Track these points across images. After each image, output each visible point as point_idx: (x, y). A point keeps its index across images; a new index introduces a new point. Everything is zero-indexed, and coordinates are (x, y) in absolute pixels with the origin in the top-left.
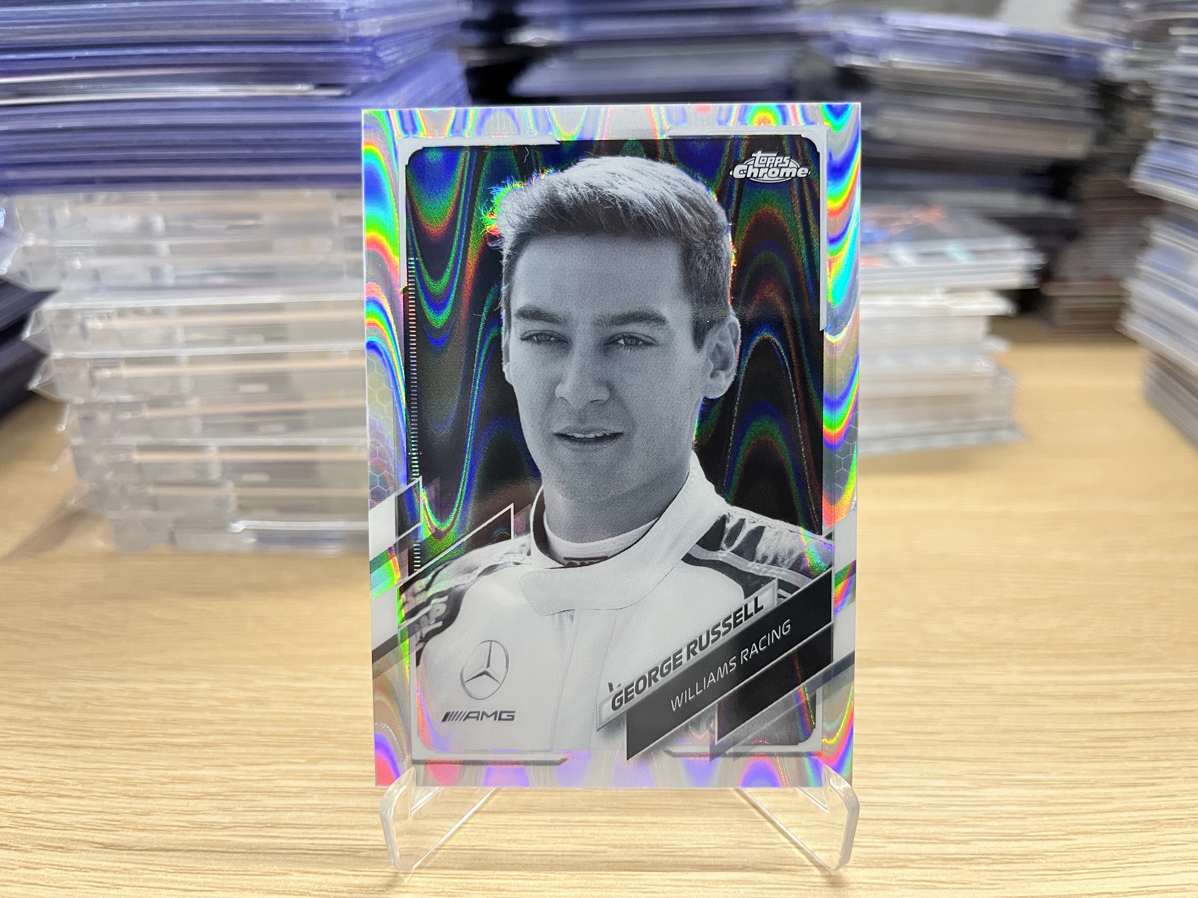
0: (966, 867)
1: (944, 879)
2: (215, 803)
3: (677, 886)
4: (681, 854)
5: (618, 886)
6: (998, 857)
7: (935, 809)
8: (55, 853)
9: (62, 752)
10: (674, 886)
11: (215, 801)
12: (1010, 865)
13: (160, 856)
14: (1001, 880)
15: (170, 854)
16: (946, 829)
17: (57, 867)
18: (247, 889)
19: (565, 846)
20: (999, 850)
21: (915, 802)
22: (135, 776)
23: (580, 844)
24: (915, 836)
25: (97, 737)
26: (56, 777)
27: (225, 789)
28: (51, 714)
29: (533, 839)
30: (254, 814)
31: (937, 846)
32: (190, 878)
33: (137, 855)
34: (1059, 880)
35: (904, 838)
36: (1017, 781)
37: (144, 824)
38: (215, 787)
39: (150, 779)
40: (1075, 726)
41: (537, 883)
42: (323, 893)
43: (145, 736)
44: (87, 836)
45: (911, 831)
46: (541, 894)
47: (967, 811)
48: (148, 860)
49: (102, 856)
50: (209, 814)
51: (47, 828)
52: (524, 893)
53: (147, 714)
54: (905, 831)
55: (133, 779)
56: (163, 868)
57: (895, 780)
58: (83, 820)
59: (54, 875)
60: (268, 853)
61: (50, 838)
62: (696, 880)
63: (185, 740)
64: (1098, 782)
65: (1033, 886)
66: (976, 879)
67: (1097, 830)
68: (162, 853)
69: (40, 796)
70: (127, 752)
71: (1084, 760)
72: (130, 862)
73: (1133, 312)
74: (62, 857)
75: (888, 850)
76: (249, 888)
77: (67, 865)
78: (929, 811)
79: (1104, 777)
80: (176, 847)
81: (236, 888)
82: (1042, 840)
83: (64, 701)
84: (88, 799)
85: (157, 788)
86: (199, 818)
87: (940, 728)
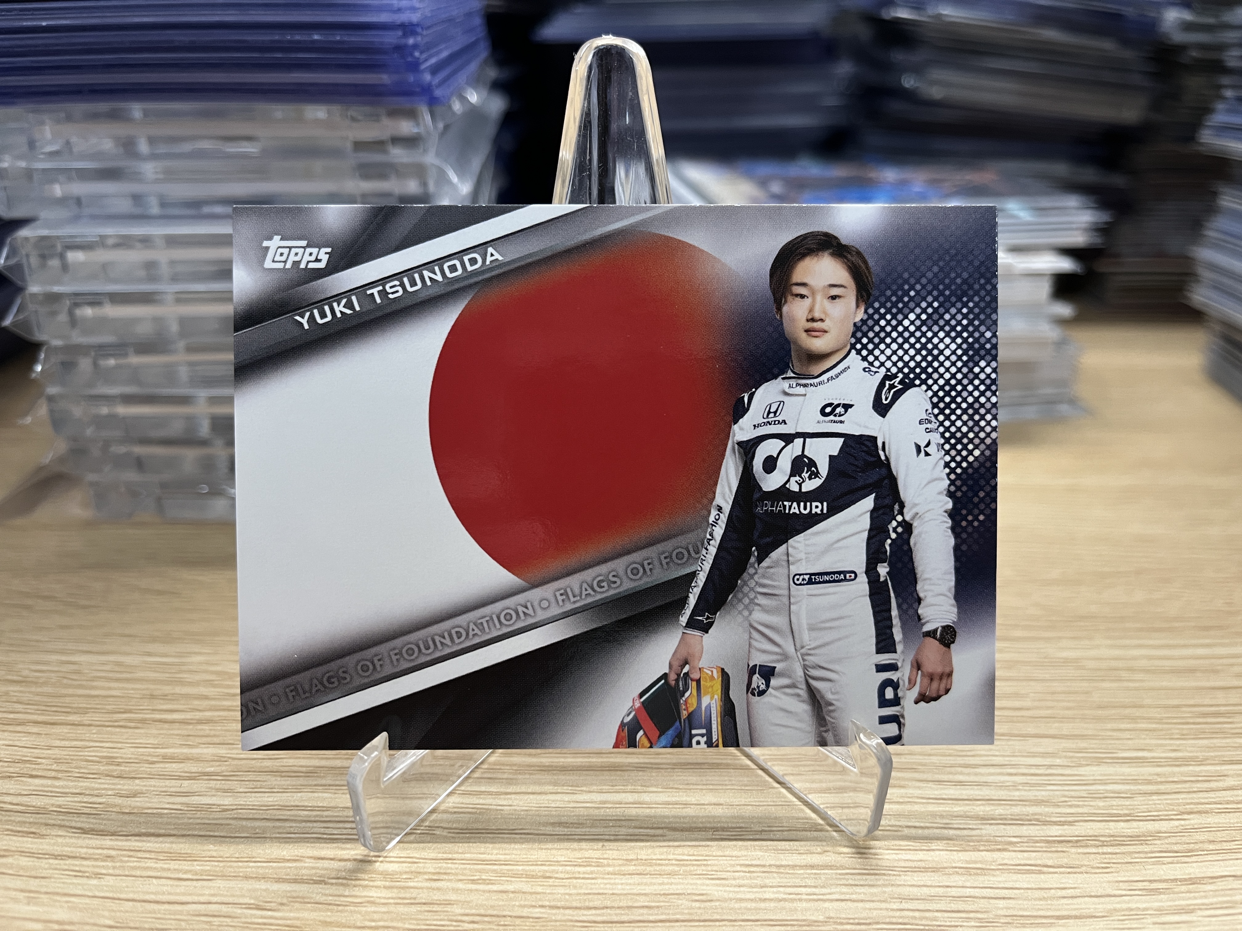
0: (1073, 850)
1: (1050, 863)
2: (212, 784)
3: (749, 872)
6: (1108, 839)
7: (1032, 788)
8: (25, 839)
9: (35, 730)
10: (745, 872)
11: (212, 782)
12: (1122, 848)
13: (149, 842)
14: (1114, 863)
15: (161, 839)
16: (1047, 809)
17: (28, 855)
18: (252, 878)
19: (617, 829)
20: (1107, 831)
21: (1007, 781)
22: (118, 755)
23: (635, 827)
24: (1013, 817)
25: (75, 713)
26: (28, 756)
27: (224, 768)
28: (21, 689)
29: (580, 821)
30: (257, 795)
31: (1038, 827)
32: (185, 866)
33: (122, 840)
34: (1177, 863)
35: (1001, 819)
36: (1118, 758)
37: (130, 807)
38: (212, 766)
39: (136, 759)
40: (1176, 702)
41: (588, 869)
42: (340, 881)
43: (130, 711)
44: (63, 820)
45: (1008, 812)
46: (593, 881)
47: (1068, 790)
48: (134, 846)
49: (80, 842)
50: (206, 795)
51: (16, 812)
52: (575, 881)
53: (133, 689)
54: (1002, 812)
55: (116, 758)
56: (153, 855)
57: (986, 758)
58: (58, 803)
59: (24, 864)
60: (276, 838)
61: (19, 822)
62: (770, 866)
63: (176, 716)
64: (1206, 759)
65: (1148, 869)
66: (1086, 863)
67: (1211, 809)
68: (152, 839)
69: (9, 777)
70: (109, 729)
71: (1189, 737)
72: (114, 849)
73: (1198, 281)
74: (36, 843)
75: (984, 832)
76: (254, 876)
77: (40, 852)
78: (1025, 790)
79: (1212, 754)
80: (168, 832)
81: (239, 876)
82: (1154, 820)
83: (36, 674)
84: (65, 780)
85: (145, 767)
86: (195, 800)
87: (1027, 703)
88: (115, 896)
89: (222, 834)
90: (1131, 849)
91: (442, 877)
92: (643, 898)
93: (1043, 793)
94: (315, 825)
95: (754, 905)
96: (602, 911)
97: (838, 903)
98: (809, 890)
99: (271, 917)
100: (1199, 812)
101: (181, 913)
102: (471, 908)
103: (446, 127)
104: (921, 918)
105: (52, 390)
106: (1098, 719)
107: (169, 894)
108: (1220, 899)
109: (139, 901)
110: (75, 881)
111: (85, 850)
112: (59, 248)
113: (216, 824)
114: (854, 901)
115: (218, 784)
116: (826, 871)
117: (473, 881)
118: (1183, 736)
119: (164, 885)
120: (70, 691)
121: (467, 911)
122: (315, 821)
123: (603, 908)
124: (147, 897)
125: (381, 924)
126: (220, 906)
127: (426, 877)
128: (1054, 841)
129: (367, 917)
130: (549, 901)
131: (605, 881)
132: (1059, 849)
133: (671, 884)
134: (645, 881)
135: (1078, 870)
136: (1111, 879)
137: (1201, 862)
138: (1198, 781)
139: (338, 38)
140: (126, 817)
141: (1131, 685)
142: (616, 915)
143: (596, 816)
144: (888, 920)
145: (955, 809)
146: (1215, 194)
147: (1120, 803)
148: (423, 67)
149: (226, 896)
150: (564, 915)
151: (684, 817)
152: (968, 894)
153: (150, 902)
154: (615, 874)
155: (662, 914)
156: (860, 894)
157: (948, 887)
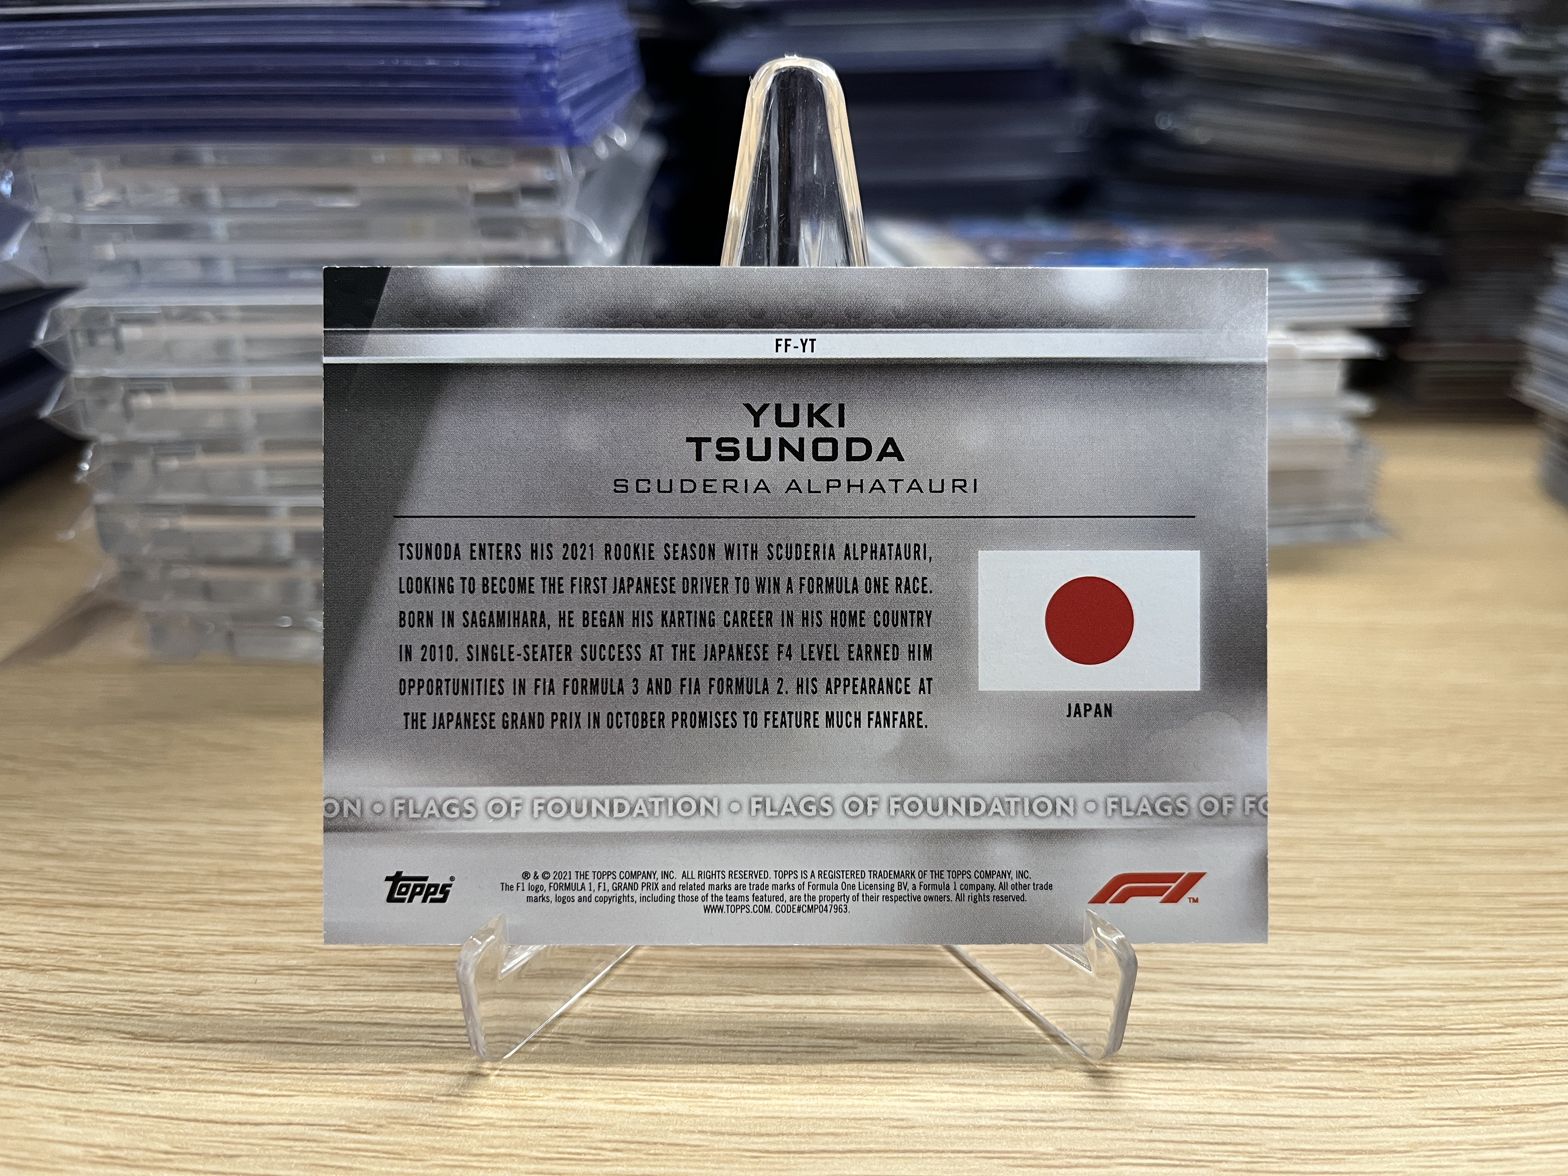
0: (1369, 1070)
1: (1340, 1085)
2: (295, 980)
3: (961, 1093)
4: (963, 1050)
5: (876, 1092)
6: (1412, 1057)
7: (1317, 994)
8: (61, 1046)
9: (75, 913)
10: (956, 1093)
11: (294, 977)
12: (1430, 1067)
13: (216, 1049)
14: (1419, 1086)
15: (230, 1046)
16: (1336, 1020)
17: (66, 1064)
18: (343, 1094)
19: (797, 1039)
20: (1412, 1047)
21: (1286, 985)
22: (179, 944)
23: (819, 1037)
24: (1293, 1029)
25: (125, 893)
26: (66, 945)
27: (309, 961)
28: (60, 864)
29: (751, 1029)
30: (350, 993)
31: (1324, 1042)
32: (260, 1078)
33: (181, 1048)
34: (1500, 1087)
35: (1278, 1031)
36: (1426, 958)
37: (192, 1006)
38: (294, 959)
39: (201, 948)
40: (1499, 890)
41: (760, 1087)
42: (452, 1098)
43: (193, 892)
44: (110, 1023)
45: (1287, 1023)
46: (766, 1102)
47: (1363, 997)
48: (197, 1055)
49: (130, 1050)
50: (287, 994)
51: (51, 1012)
52: (743, 1101)
53: (197, 864)
54: (1278, 1022)
55: (175, 947)
56: (220, 1066)
57: (1258, 957)
58: (103, 1002)
59: (60, 1075)
60: (372, 1046)
61: (55, 1025)
62: (987, 1085)
63: (251, 898)
64: (1537, 960)
65: (1463, 1094)
66: (1384, 1086)
67: (1544, 1021)
68: (220, 1046)
69: (43, 970)
70: (168, 913)
71: (1515, 932)
72: (172, 1058)
73: (1531, 371)
74: (75, 1051)
75: (1256, 1047)
76: (346, 1091)
77: (80, 1061)
78: (1309, 996)
79: (1545, 954)
80: (239, 1037)
81: (327, 1092)
82: (1470, 1034)
83: (78, 846)
84: (112, 974)
85: (211, 959)
86: (273, 999)
87: (1313, 890)
88: (173, 1115)
89: (306, 1041)
90: (1441, 1069)
91: (577, 1095)
92: (827, 1123)
93: (1332, 1000)
94: (421, 1030)
95: (966, 1133)
96: (777, 1139)
97: (1072, 1132)
98: (1036, 1116)
99: (367, 1142)
100: (1528, 1025)
101: (254, 1135)
102: (614, 1133)
103: (589, 175)
104: (1176, 1152)
105: (101, 498)
106: (1400, 910)
107: (240, 1112)
108: (1553, 1131)
109: (203, 1121)
110: (124, 1096)
111: (136, 1059)
112: (112, 319)
113: (299, 1028)
114: (1092, 1129)
115: (302, 981)
116: (1057, 1093)
117: (617, 1101)
118: (1509, 933)
119: (234, 1102)
120: (120, 867)
121: (609, 1137)
122: (421, 1026)
123: (778, 1135)
124: (213, 1117)
125: (502, 1151)
126: (303, 1128)
127: (558, 1095)
128: (1345, 1059)
129: (485, 1143)
130: (711, 1125)
131: (781, 1102)
132: (1351, 1069)
133: (863, 1106)
134: (830, 1102)
135: (1374, 1094)
136: (1416, 1106)
137: (1530, 1085)
138: (1526, 987)
139: (457, 64)
140: (188, 1019)
141: (1443, 868)
142: (794, 1143)
143: (770, 1023)
144: (1134, 1153)
145: (1220, 1019)
146: (1551, 261)
147: (1428, 1013)
148: (562, 98)
149: (310, 1115)
150: (730, 1143)
151: (880, 1026)
152: (1235, 1123)
153: (217, 1122)
154: (793, 1094)
155: (851, 1142)
156: (1100, 1120)
157: (1210, 1113)
